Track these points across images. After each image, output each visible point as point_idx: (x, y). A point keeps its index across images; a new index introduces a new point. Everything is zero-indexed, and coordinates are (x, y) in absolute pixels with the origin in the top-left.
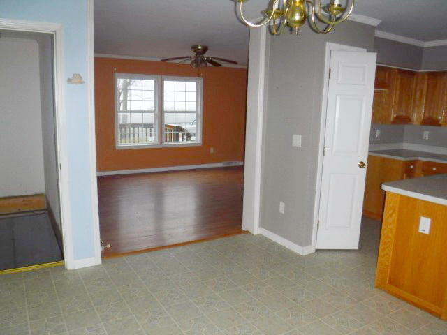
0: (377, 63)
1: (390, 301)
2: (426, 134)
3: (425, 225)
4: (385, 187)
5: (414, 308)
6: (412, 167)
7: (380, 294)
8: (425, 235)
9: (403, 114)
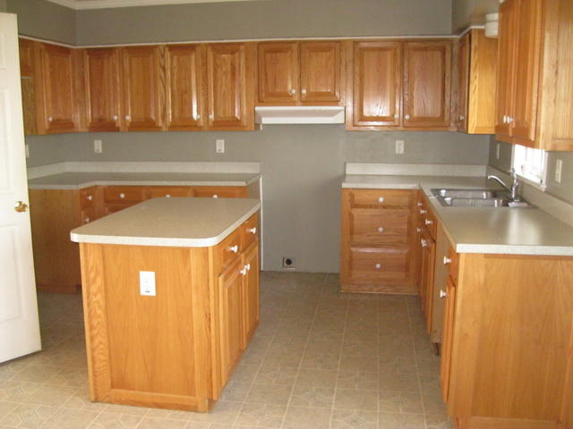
0: (19, 34)
1: (122, 415)
2: (98, 146)
3: (147, 283)
4: (75, 237)
5: (159, 411)
6: (90, 198)
7: (103, 409)
8: (150, 297)
9: (61, 116)
